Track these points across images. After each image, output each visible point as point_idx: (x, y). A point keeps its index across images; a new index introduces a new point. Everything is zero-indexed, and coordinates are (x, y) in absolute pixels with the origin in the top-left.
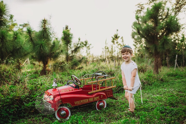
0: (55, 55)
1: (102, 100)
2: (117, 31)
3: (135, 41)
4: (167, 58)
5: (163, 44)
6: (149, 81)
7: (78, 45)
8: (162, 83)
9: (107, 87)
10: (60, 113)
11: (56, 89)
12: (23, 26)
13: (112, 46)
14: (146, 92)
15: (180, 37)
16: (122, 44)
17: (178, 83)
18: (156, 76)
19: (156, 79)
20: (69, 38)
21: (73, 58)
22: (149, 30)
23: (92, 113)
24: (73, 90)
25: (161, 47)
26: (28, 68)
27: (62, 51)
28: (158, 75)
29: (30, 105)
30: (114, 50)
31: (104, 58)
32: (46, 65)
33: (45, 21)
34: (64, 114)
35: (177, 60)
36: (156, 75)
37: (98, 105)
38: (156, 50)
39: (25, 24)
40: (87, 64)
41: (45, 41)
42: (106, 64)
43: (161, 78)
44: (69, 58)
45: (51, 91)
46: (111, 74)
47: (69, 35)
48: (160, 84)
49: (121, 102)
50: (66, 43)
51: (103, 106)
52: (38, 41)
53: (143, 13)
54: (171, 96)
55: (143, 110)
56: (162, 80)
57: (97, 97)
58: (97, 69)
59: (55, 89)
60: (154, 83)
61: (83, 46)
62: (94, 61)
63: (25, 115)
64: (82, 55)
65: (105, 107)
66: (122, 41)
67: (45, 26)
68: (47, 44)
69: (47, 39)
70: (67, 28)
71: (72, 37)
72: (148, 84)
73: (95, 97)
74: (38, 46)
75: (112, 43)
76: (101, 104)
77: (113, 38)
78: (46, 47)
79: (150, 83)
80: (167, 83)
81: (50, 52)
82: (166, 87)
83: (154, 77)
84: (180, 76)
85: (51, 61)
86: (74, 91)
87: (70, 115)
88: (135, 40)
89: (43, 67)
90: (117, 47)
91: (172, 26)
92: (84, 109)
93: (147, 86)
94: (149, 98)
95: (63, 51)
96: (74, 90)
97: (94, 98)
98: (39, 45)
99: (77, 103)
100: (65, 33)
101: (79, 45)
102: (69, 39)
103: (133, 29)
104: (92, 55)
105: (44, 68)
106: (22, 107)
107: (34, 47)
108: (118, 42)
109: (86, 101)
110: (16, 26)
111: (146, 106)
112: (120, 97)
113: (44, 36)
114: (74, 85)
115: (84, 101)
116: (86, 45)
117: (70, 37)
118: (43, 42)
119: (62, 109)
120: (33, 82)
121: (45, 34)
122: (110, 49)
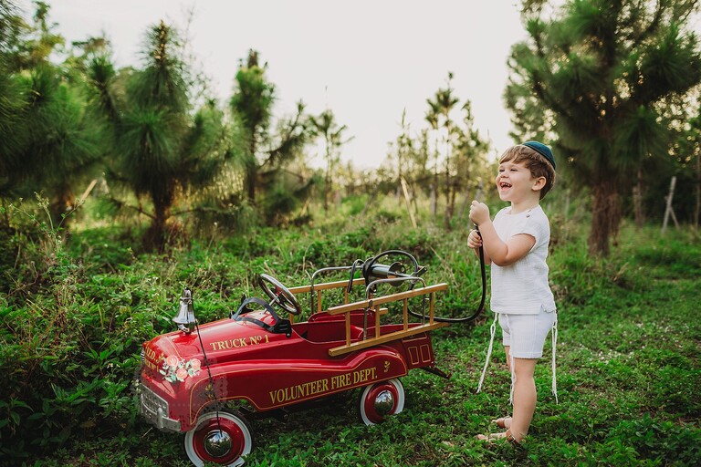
0: (200, 169)
1: (387, 382)
2: (448, 78)
3: (518, 120)
4: (635, 190)
5: (634, 139)
6: (572, 288)
7: (293, 128)
8: (624, 296)
9: (410, 327)
10: (208, 442)
11: (192, 333)
12: (85, 49)
13: (425, 135)
14: (564, 337)
15: (689, 110)
16: (464, 128)
17: (686, 296)
18: (601, 266)
19: (599, 276)
20: (261, 101)
21: (272, 181)
22: (581, 79)
23: (342, 440)
24: (263, 341)
25: (625, 148)
26: (98, 215)
27: (229, 155)
28: (606, 261)
29: (80, 397)
30: (431, 151)
31: (394, 180)
32: (163, 210)
33: (163, 33)
34: (224, 446)
35: (674, 196)
36: (599, 263)
37: (370, 403)
38: (603, 160)
39: (93, 39)
40: (329, 203)
41: (161, 113)
42: (400, 204)
43: (620, 273)
44: (260, 178)
45: (167, 343)
46: (421, 253)
47: (260, 88)
48: (615, 298)
49: (463, 386)
50: (246, 120)
51: (389, 408)
52: (134, 112)
53: (550, 10)
54: (669, 361)
55: (562, 431)
56: (622, 282)
57: (368, 372)
58: (366, 230)
59: (188, 334)
60: (592, 296)
61: (316, 134)
62: (356, 191)
63: (57, 439)
64: (308, 166)
65: (400, 409)
66: (468, 118)
67: (163, 51)
68: (169, 127)
69: (172, 107)
70: (253, 60)
71: (273, 95)
72: (571, 298)
73: (358, 370)
74: (134, 131)
75: (427, 124)
76: (383, 398)
77: (431, 104)
78: (167, 136)
79: (578, 296)
80: (642, 296)
81: (182, 159)
82: (641, 313)
83: (592, 268)
84: (687, 262)
85: (184, 192)
86: (268, 345)
87: (247, 451)
88: (518, 116)
89: (155, 216)
90: (446, 138)
91: (675, 65)
92: (308, 415)
93: (566, 307)
94: (576, 367)
95: (233, 155)
96: (271, 340)
97: (352, 372)
98: (140, 129)
99: (281, 399)
100: (243, 81)
101: (298, 130)
102: (259, 105)
103: (512, 70)
104: (349, 167)
105: (156, 220)
106: (46, 407)
107: (118, 136)
108: (451, 122)
109: (319, 388)
110: (58, 46)
111: (573, 409)
112: (459, 358)
113: (160, 92)
114: (269, 320)
115: (310, 387)
116: (324, 129)
117: (264, 98)
118: (153, 116)
119: (214, 422)
120: (103, 288)
121: (161, 86)
122: (417, 146)
